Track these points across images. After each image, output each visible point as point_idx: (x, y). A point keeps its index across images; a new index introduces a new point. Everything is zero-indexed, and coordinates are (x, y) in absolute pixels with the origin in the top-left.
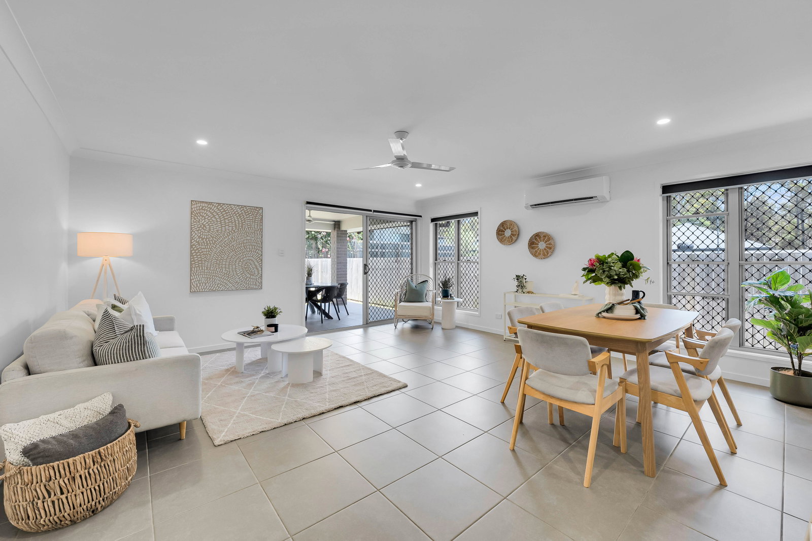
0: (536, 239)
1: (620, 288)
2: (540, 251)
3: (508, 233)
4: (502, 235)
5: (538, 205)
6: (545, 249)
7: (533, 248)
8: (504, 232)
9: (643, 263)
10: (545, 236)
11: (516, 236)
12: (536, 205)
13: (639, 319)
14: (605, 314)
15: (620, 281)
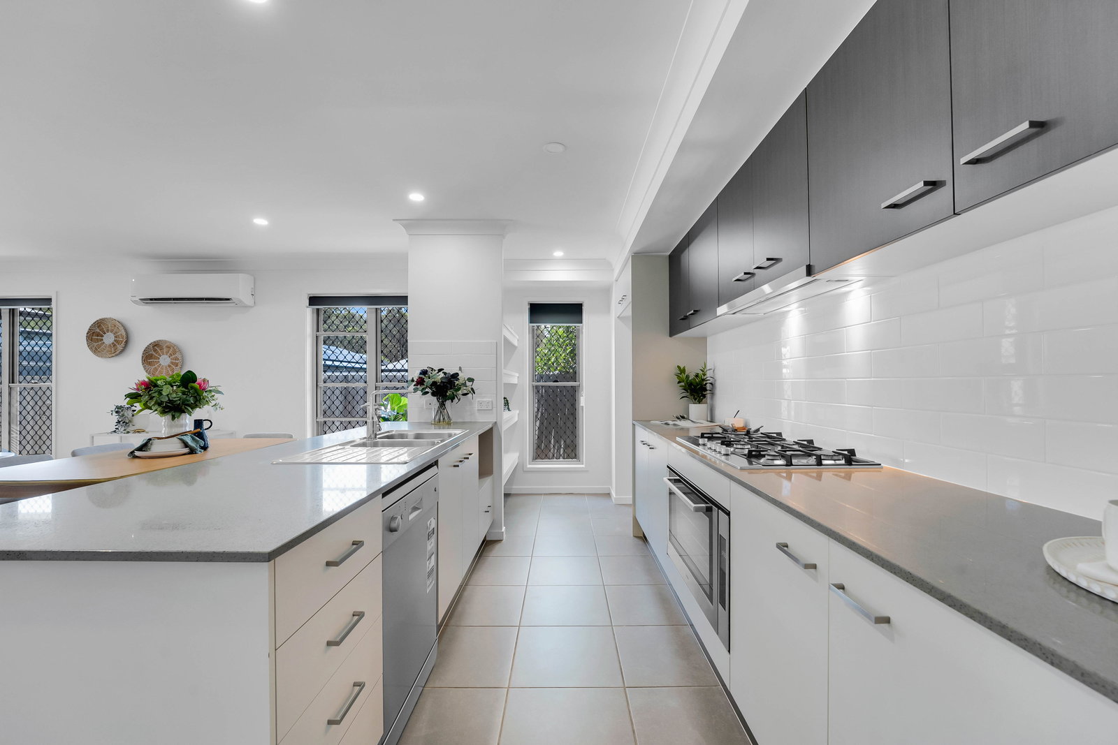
0: (155, 351)
1: (173, 418)
2: (162, 368)
3: (109, 339)
4: (98, 340)
5: (156, 299)
6: (169, 366)
7: (150, 364)
8: (102, 336)
9: (212, 384)
10: (169, 347)
11: (123, 345)
12: (151, 299)
13: (189, 453)
14: (137, 453)
15: (173, 409)
